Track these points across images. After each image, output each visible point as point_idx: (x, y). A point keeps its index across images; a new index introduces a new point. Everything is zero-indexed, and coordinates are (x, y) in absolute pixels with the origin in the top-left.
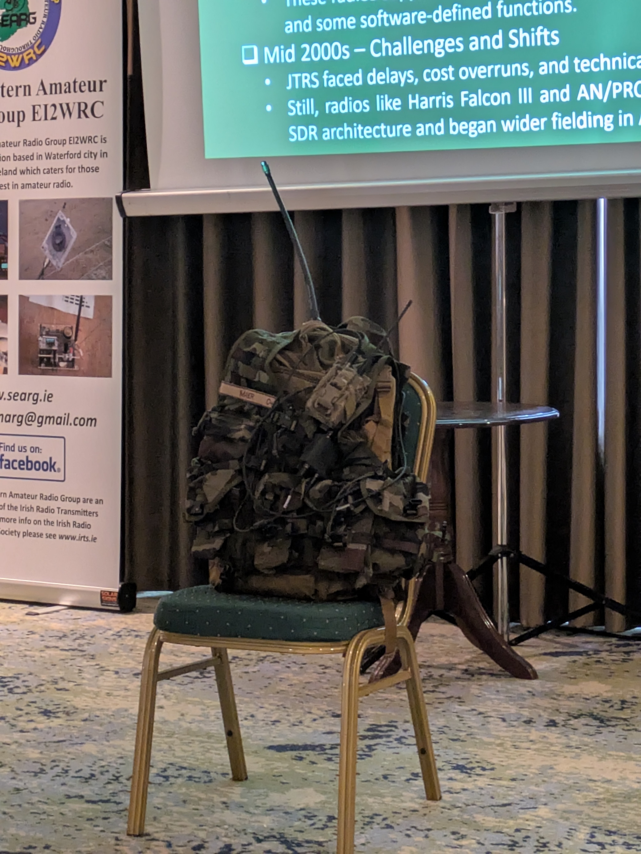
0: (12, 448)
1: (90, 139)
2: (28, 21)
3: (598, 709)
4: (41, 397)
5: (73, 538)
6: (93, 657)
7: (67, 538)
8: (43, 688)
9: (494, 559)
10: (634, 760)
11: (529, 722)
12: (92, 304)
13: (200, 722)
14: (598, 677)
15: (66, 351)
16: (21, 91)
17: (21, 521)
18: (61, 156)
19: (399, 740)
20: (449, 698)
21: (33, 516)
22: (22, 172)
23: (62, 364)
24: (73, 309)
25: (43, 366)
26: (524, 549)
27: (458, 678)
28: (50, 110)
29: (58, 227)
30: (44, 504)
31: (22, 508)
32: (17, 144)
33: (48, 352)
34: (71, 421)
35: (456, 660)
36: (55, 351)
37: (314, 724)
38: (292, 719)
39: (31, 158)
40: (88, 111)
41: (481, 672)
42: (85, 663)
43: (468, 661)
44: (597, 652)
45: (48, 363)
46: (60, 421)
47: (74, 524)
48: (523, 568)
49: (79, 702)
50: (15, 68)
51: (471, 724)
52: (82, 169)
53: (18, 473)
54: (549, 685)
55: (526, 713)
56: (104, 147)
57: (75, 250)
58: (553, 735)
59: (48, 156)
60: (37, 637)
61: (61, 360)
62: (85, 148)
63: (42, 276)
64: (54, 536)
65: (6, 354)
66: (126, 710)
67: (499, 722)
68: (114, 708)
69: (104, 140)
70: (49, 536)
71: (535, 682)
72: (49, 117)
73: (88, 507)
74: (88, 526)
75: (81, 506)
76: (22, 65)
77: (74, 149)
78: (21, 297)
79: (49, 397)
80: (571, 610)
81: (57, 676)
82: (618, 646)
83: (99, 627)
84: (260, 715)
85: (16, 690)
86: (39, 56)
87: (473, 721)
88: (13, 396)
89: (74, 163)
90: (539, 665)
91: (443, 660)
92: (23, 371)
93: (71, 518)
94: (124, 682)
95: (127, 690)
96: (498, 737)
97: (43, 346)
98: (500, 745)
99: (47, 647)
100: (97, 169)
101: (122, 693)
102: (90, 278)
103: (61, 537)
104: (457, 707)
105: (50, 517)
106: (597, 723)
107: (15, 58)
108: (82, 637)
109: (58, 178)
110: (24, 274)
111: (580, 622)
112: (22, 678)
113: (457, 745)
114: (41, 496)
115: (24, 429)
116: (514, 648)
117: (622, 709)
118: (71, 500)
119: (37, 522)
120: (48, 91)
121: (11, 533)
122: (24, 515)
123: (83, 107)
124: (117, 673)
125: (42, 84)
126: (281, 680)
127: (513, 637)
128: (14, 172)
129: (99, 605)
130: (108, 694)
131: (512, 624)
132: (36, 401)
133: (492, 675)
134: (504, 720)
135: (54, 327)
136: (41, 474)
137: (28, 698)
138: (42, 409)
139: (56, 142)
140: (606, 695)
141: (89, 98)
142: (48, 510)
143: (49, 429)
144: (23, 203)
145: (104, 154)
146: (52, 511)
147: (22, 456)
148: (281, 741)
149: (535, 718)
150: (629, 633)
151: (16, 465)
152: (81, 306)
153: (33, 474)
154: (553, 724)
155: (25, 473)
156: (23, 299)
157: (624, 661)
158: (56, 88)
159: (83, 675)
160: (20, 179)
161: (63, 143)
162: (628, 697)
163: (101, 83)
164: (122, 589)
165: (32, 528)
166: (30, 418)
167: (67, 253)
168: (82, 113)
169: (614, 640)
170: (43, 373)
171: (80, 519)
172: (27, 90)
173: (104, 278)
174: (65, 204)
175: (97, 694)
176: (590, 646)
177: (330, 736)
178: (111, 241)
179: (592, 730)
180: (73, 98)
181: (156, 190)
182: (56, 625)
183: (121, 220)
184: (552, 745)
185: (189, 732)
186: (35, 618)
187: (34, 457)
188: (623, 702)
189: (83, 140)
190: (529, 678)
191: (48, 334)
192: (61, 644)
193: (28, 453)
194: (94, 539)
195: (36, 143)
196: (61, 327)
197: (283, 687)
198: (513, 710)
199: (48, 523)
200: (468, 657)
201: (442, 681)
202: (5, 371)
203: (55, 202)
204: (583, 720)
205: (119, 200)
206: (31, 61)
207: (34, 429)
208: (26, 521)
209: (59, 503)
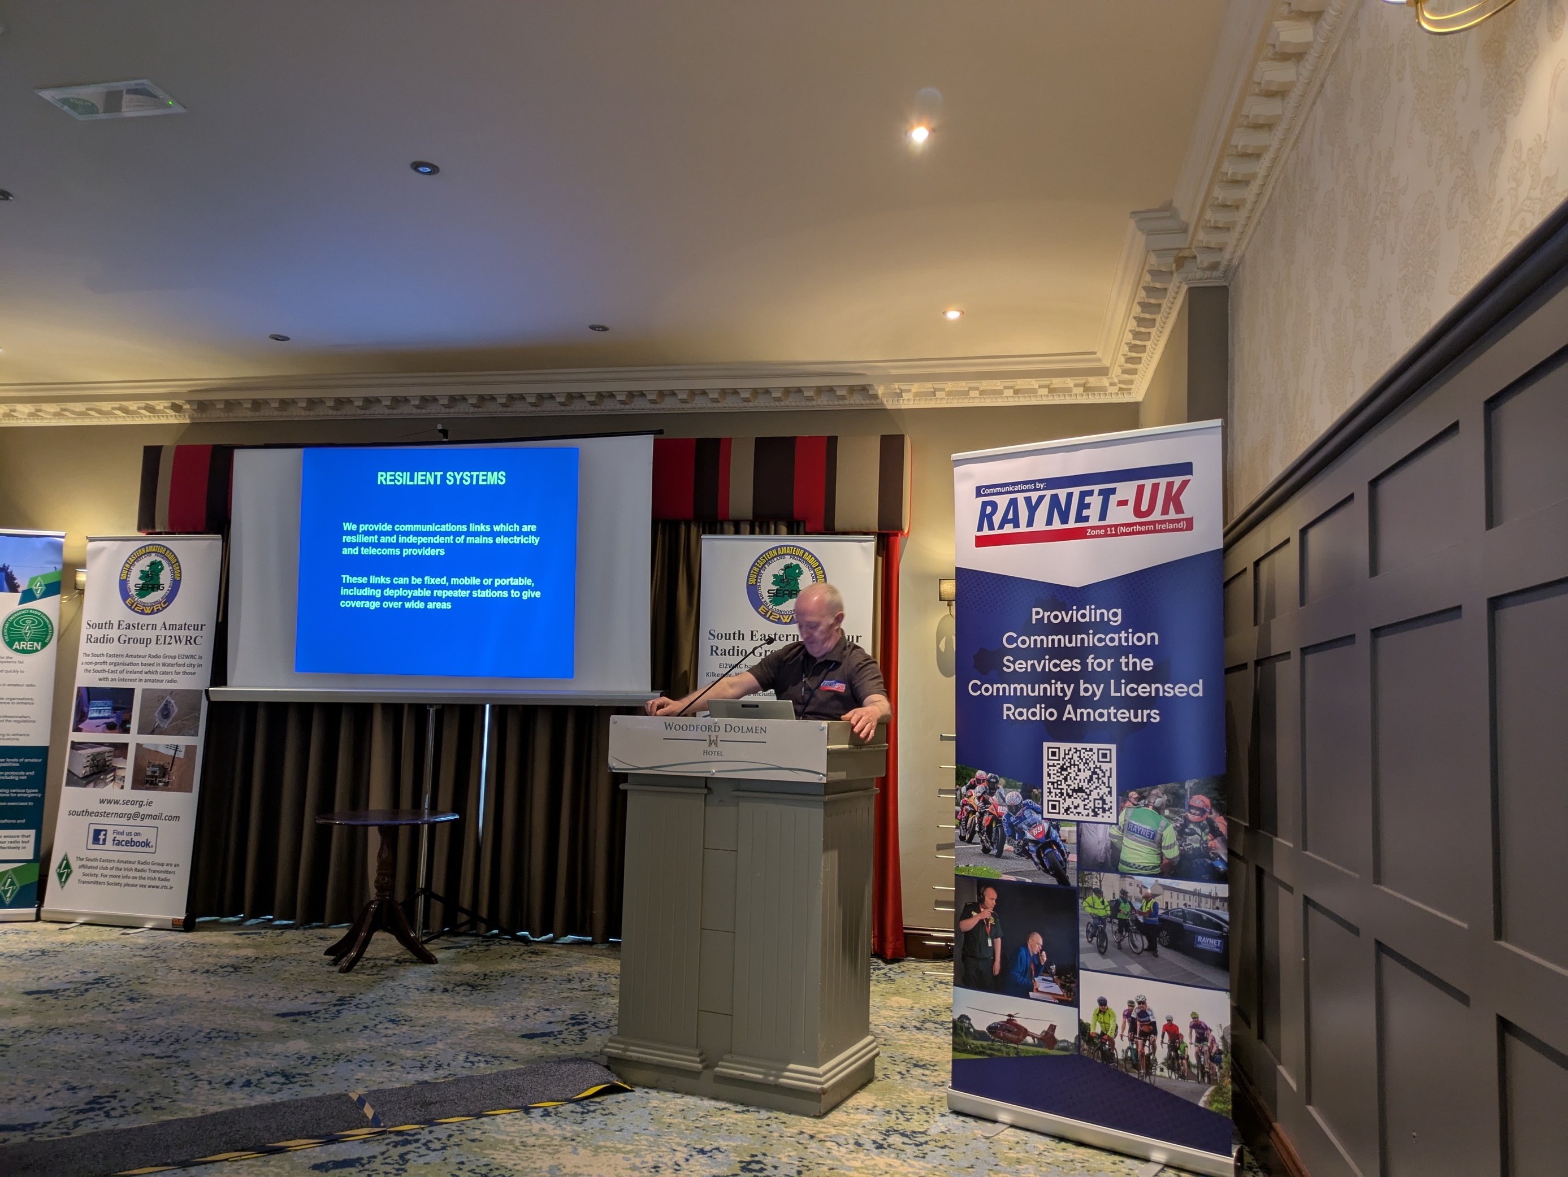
0: (122, 833)
1: (192, 657)
2: (158, 589)
3: (471, 981)
4: (145, 803)
5: (158, 887)
6: (165, 961)
7: (153, 887)
8: (130, 983)
9: (417, 896)
10: (491, 1009)
11: (432, 990)
12: (183, 750)
13: (233, 1001)
14: (471, 961)
15: (164, 777)
16: (150, 627)
17: (123, 877)
18: (172, 665)
19: (356, 1006)
20: (387, 978)
21: (131, 874)
22: (146, 673)
23: (160, 784)
24: (171, 753)
25: (148, 785)
26: (434, 890)
27: (392, 965)
28: (168, 639)
29: (166, 705)
30: (140, 867)
31: (125, 869)
32: (144, 657)
33: (152, 777)
34: (163, 817)
35: (391, 954)
36: (156, 777)
37: (305, 998)
38: (292, 996)
39: (153, 665)
40: (192, 641)
41: (405, 961)
42: (159, 965)
43: (397, 955)
44: (471, 946)
45: (152, 783)
46: (155, 817)
47: (159, 879)
48: (433, 900)
49: (155, 991)
50: (147, 614)
51: (399, 993)
52: (185, 673)
53: (125, 848)
54: (444, 966)
55: (431, 985)
56: (200, 662)
57: (176, 719)
58: (446, 997)
59: (164, 665)
60: (128, 948)
61: (160, 782)
62: (188, 661)
63: (152, 733)
64: (145, 886)
65: (124, 777)
66: (185, 995)
67: (415, 990)
68: (178, 994)
69: (200, 658)
70: (141, 886)
71: (436, 966)
72: (167, 642)
73: (169, 868)
74: (168, 880)
75: (165, 868)
76: (152, 613)
77: (181, 661)
78: (137, 744)
79: (150, 803)
80: (458, 923)
81: (140, 974)
82: (483, 942)
83: (170, 941)
84: (271, 994)
85: (112, 985)
86: (164, 608)
87: (400, 991)
88: (126, 803)
89: (181, 669)
90: (439, 955)
91: (384, 954)
92: (133, 788)
93: (157, 875)
94: (184, 977)
95: (186, 981)
96: (415, 1001)
97: (149, 773)
98: (416, 1005)
99: (135, 956)
100: (194, 674)
101: (183, 984)
102: (184, 735)
103: (149, 887)
104: (391, 983)
105: (143, 875)
106: (470, 989)
107: (148, 608)
108: (158, 948)
109: (169, 677)
110: (141, 731)
111: (463, 929)
112: (116, 977)
113: (391, 1007)
114: (139, 862)
115: (132, 822)
116: (425, 945)
117: (484, 979)
118: (159, 864)
119: (135, 878)
120: (168, 627)
121: (116, 884)
122: (126, 873)
123: (189, 638)
124: (180, 971)
125: (164, 624)
126: (285, 971)
127: (424, 939)
128: (141, 672)
129: (171, 927)
130: (174, 985)
131: (424, 931)
132: (141, 806)
133: (412, 962)
134: (418, 990)
135: (157, 763)
136: (140, 849)
137: (120, 990)
138: (144, 810)
139: (170, 657)
140: (476, 971)
141: (193, 633)
142: (142, 870)
143: (147, 822)
144: (144, 690)
145: (200, 666)
146: (145, 871)
147: (129, 838)
148: (284, 1010)
149: (436, 987)
150: (488, 934)
151: (124, 843)
152: (176, 750)
153: (135, 848)
154: (446, 990)
155: (129, 848)
156: (139, 746)
157: (486, 950)
158: (173, 627)
159: (158, 973)
160: (144, 677)
161: (174, 657)
162: (488, 972)
163: (202, 626)
164: (186, 918)
165: (130, 881)
166: (136, 815)
167: (171, 719)
168: (188, 641)
169: (480, 939)
170: (147, 789)
171: (163, 876)
172: (154, 627)
173: (193, 735)
174: (172, 692)
175: (167, 986)
176: (467, 943)
177: (314, 1006)
178: (199, 714)
179: (468, 993)
180: (183, 633)
181: (230, 687)
182: (141, 941)
183: (207, 703)
184: (445, 1003)
185: (226, 1007)
186: (127, 936)
187: (136, 839)
188: (485, 975)
189: (187, 657)
190: (433, 963)
191: (153, 766)
192: (144, 953)
193: (133, 836)
194: (171, 888)
195: (157, 656)
196: (162, 763)
197: (287, 975)
198: (423, 983)
199: (141, 878)
200: (398, 952)
201: (383, 967)
202: (122, 787)
203: (166, 690)
204: (463, 988)
205: (207, 691)
206: (158, 611)
207: (138, 822)
208: (127, 877)
209: (151, 866)
